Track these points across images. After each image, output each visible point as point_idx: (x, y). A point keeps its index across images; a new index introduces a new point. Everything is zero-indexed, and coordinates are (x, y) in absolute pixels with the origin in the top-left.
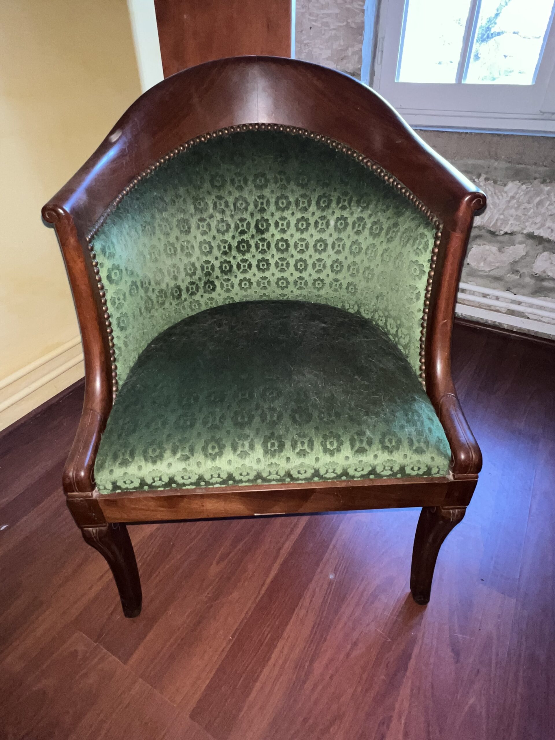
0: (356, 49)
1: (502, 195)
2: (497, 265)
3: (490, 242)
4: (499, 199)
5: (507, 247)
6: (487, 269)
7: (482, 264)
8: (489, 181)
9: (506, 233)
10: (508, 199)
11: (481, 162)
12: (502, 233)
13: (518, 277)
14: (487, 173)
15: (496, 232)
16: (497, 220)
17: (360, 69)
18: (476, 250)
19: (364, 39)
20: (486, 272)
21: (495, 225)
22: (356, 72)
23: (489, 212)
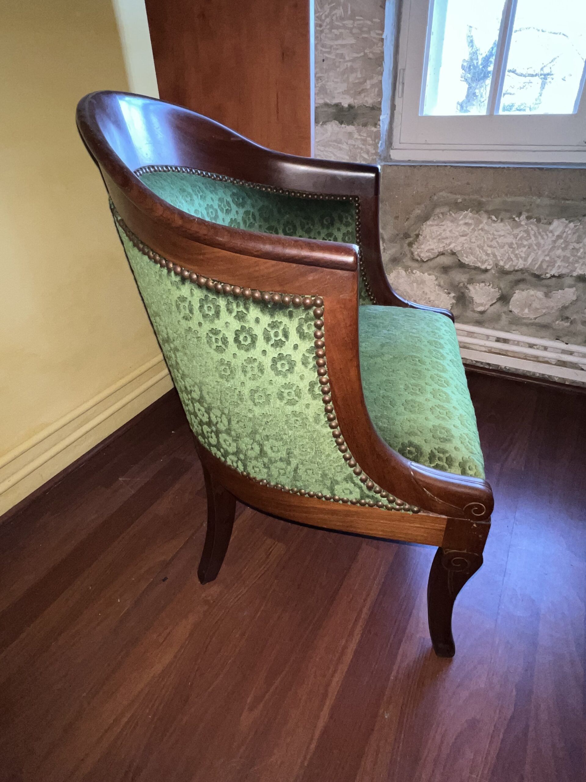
0: (375, 81)
1: (547, 235)
2: (544, 311)
3: (535, 286)
4: (543, 238)
5: (554, 292)
6: (532, 316)
7: (526, 311)
8: (532, 220)
9: (553, 276)
10: (554, 238)
11: (521, 199)
12: (548, 276)
13: (569, 324)
14: (528, 211)
15: (542, 275)
16: (542, 262)
17: (380, 103)
18: (518, 296)
19: (383, 71)
20: (531, 320)
21: (540, 267)
22: (376, 106)
23: (532, 254)
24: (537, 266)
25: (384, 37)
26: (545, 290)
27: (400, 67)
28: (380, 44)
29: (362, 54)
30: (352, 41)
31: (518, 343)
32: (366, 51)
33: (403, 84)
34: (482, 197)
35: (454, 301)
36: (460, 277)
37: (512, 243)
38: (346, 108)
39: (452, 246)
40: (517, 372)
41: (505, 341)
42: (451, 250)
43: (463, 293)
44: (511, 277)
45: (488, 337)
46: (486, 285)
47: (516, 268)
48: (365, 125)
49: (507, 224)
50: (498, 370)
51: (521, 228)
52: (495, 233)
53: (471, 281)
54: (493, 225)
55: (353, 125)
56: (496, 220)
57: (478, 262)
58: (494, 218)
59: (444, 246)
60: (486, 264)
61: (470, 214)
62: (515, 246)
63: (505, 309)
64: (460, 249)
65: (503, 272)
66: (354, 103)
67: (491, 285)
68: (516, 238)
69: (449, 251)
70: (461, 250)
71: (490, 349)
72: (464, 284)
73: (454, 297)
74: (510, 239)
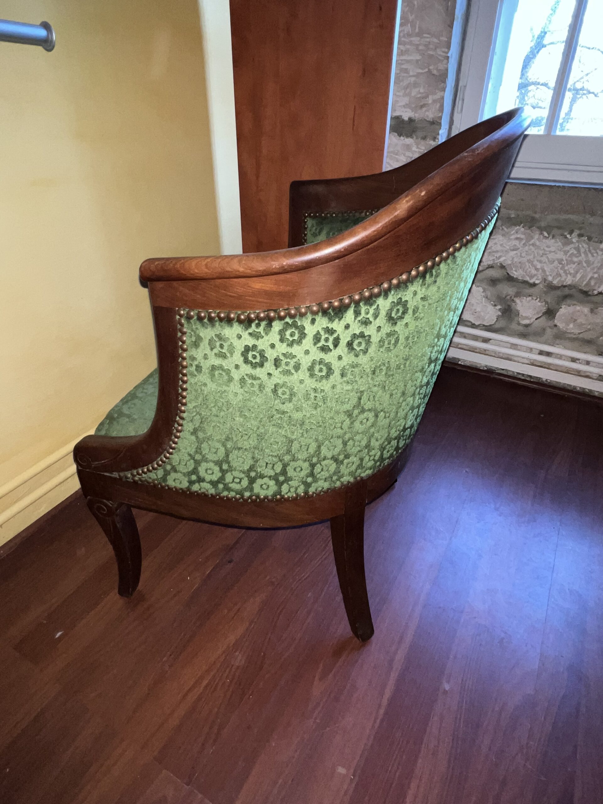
0: (437, 96)
1: (597, 253)
2: (589, 327)
3: (581, 302)
4: (593, 256)
5: (600, 308)
6: (577, 331)
7: (571, 326)
8: (583, 238)
9: (600, 293)
11: (574, 217)
12: (596, 292)
14: (580, 229)
15: (589, 291)
16: (591, 279)
17: (440, 118)
18: (564, 311)
19: (446, 87)
20: (575, 335)
21: (588, 284)
22: (436, 121)
23: (581, 271)
24: (585, 283)
25: (449, 55)
26: (592, 306)
27: (461, 84)
28: (445, 61)
29: (427, 70)
30: (418, 57)
31: (560, 357)
32: (431, 68)
33: (463, 100)
34: (536, 213)
35: (500, 313)
36: (508, 290)
37: (562, 260)
38: (407, 121)
39: (502, 260)
40: (558, 385)
41: (548, 354)
42: (501, 264)
43: (509, 306)
44: (559, 293)
45: (531, 350)
46: (533, 299)
47: (565, 284)
48: (424, 138)
49: (558, 240)
50: (539, 382)
51: (572, 246)
52: (547, 249)
53: (518, 295)
54: (544, 240)
55: (412, 138)
56: (547, 236)
57: (527, 276)
58: (546, 234)
59: (494, 259)
60: (535, 278)
61: (523, 229)
62: (564, 262)
63: (550, 323)
64: (510, 262)
65: (551, 287)
66: (415, 117)
67: (538, 299)
68: (566, 255)
69: (498, 264)
70: (510, 264)
71: (532, 361)
72: (511, 297)
73: (500, 309)
74: (560, 255)
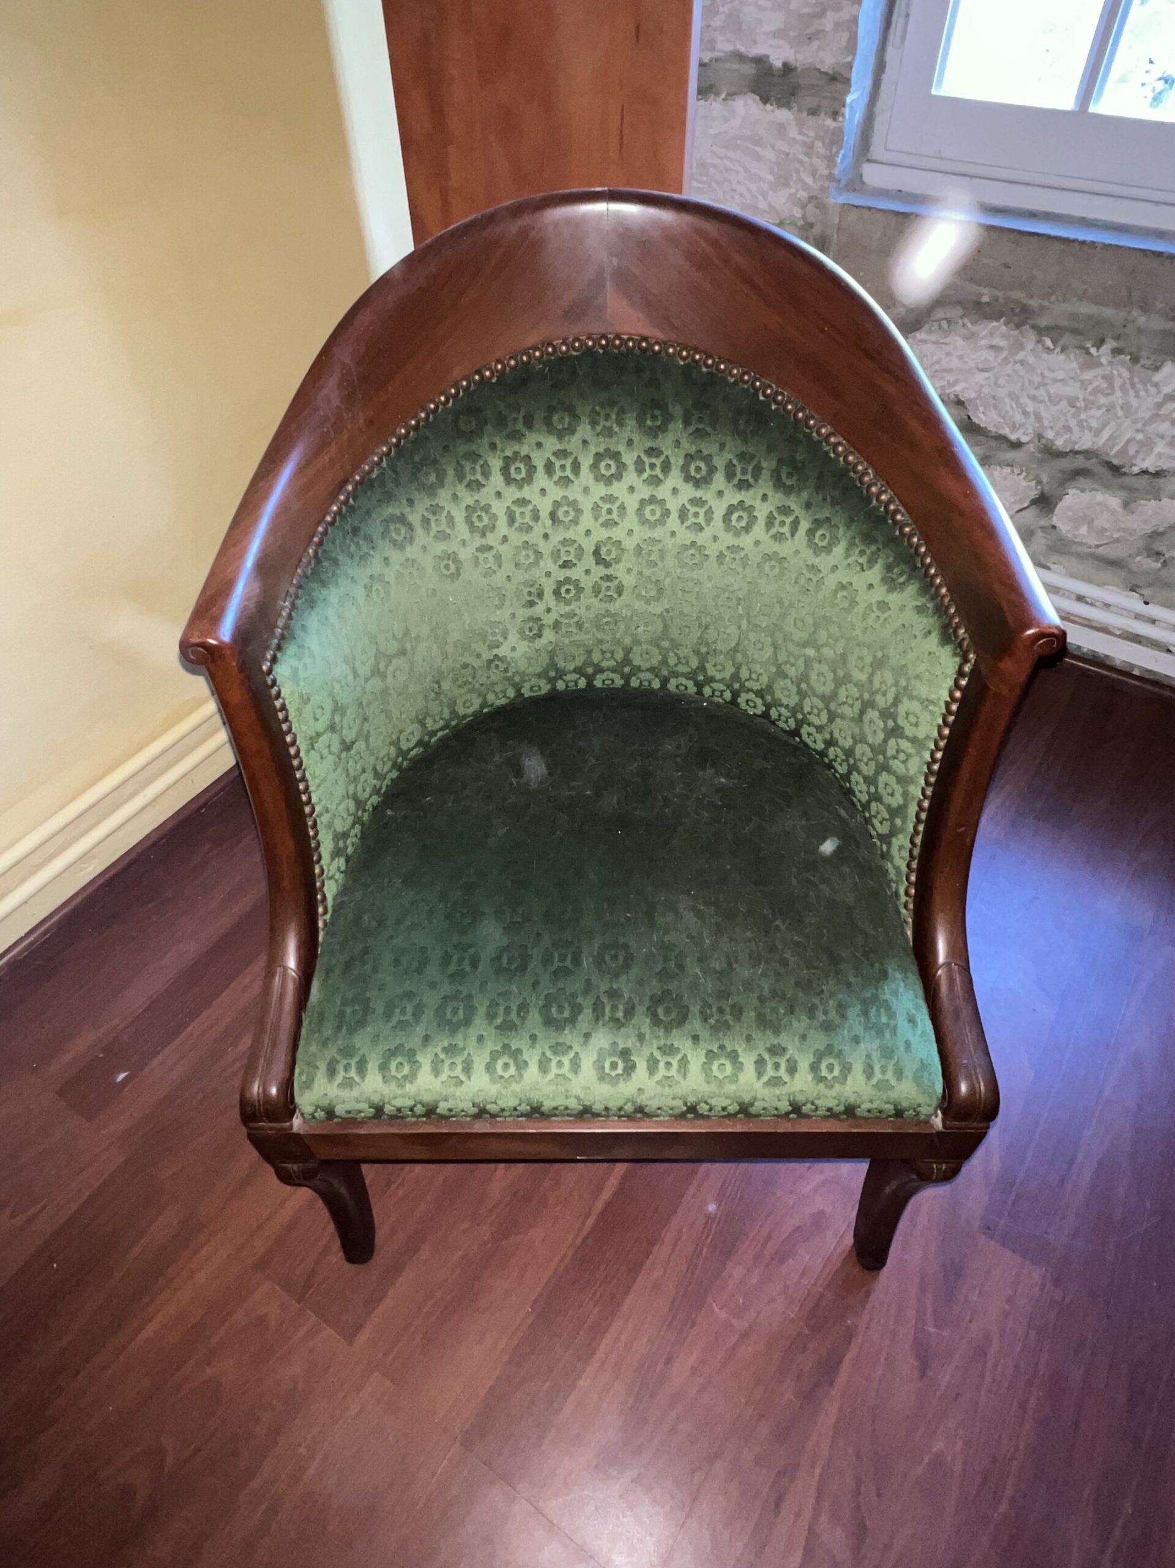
0: (844, 15)
1: (1147, 391)
2: (1116, 535)
3: (1107, 486)
4: (1137, 396)
5: (1142, 502)
6: (1094, 542)
7: (1083, 530)
8: (1122, 357)
9: (1145, 472)
10: (1159, 399)
11: (1108, 312)
12: (1136, 470)
13: (1159, 565)
14: (1117, 338)
15: (1123, 467)
16: (1128, 442)
17: (850, 66)
18: (1074, 500)
20: (1090, 547)
21: (1123, 451)
22: (840, 73)
23: (1113, 423)
24: (1116, 449)
26: (1125, 495)
34: (1032, 297)
37: (1077, 398)
38: (779, 70)
39: (958, 388)
42: (956, 396)
44: (1066, 464)
46: (1013, 472)
47: (1077, 448)
48: (814, 112)
49: (1072, 356)
51: (1099, 371)
54: (1045, 356)
55: (790, 108)
56: (1051, 346)
57: (1005, 425)
58: (1048, 342)
59: (944, 386)
60: (1021, 431)
61: (1004, 328)
62: (1081, 404)
63: (1043, 522)
64: (973, 395)
65: (1051, 453)
66: (796, 61)
67: (1024, 474)
68: (1086, 389)
69: (952, 396)
70: (976, 399)
74: (1073, 389)
